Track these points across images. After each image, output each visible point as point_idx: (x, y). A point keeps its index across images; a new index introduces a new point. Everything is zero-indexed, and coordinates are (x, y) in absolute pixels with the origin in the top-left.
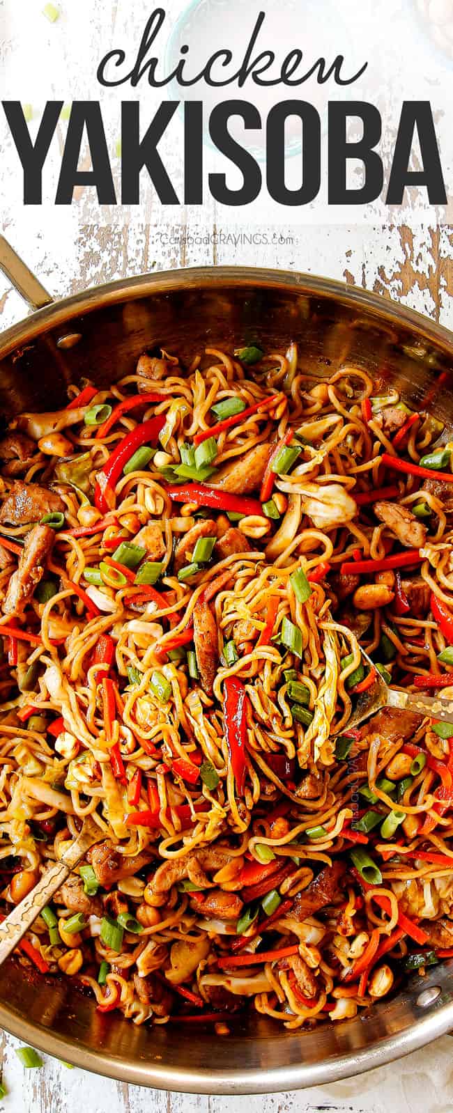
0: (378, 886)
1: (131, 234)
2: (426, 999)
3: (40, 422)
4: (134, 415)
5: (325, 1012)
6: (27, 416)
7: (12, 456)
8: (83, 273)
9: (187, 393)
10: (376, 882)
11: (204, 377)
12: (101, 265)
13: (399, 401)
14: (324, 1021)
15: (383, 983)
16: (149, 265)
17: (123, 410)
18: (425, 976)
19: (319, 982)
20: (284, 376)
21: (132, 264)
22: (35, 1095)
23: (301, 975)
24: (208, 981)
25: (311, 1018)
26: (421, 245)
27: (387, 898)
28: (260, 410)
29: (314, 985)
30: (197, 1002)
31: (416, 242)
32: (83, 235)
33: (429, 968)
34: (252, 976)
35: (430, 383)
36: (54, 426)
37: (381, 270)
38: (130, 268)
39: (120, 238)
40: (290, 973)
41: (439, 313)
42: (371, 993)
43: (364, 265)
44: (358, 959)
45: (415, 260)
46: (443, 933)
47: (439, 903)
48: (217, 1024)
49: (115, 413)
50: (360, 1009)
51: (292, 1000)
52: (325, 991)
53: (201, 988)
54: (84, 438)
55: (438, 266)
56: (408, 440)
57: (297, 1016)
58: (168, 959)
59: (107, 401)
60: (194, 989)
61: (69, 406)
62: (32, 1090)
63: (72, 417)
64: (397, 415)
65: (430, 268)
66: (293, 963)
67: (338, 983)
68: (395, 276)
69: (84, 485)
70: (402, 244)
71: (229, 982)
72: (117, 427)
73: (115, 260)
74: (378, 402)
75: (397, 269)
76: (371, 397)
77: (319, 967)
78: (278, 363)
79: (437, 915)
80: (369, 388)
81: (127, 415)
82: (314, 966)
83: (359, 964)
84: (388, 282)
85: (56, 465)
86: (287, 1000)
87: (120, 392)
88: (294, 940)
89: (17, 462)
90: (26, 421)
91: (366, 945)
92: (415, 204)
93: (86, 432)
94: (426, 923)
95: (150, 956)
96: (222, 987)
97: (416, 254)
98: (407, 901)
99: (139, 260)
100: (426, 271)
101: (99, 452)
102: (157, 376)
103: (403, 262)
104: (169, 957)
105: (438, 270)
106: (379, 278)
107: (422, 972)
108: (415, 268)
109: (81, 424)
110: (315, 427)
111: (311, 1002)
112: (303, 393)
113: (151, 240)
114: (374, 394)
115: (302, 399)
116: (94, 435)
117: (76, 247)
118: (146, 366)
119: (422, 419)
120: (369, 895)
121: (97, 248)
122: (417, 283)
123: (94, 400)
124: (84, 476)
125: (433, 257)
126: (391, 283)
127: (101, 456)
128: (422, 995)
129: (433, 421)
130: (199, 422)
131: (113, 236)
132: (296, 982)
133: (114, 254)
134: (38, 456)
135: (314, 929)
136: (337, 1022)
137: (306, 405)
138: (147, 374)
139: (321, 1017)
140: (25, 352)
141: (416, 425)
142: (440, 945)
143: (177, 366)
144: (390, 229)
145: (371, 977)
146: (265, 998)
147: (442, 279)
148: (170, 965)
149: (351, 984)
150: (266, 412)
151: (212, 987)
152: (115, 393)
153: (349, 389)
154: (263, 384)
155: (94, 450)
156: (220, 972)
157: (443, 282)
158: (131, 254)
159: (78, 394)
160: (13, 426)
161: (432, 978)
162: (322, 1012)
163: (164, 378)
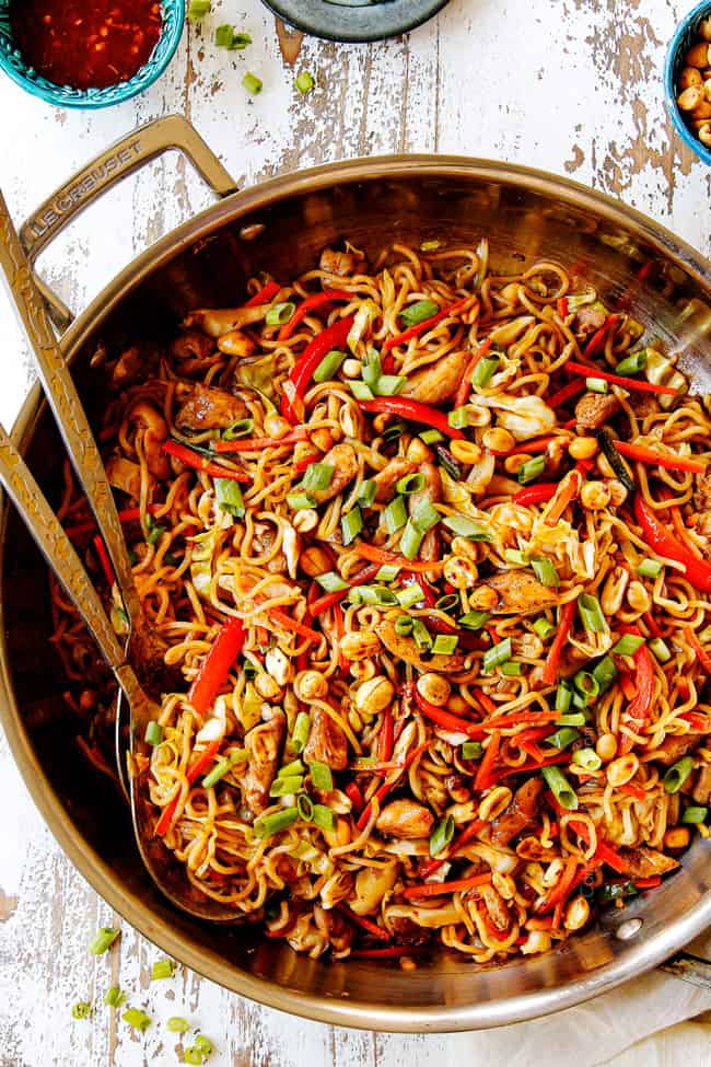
0: (574, 812)
1: (348, 102)
2: (627, 932)
3: (217, 319)
4: (320, 314)
5: (516, 945)
6: (203, 312)
7: (187, 355)
8: (297, 143)
9: (374, 293)
10: (571, 808)
11: (392, 276)
12: (315, 135)
13: (596, 300)
14: (516, 955)
15: (578, 914)
16: (367, 135)
17: (307, 308)
18: (623, 907)
19: (512, 913)
20: (474, 275)
21: (348, 135)
22: (233, 1016)
23: (493, 906)
24: (395, 913)
25: (501, 952)
26: (655, 120)
27: (585, 824)
28: (452, 313)
29: (506, 917)
30: (382, 935)
31: (650, 118)
32: (297, 103)
33: (628, 899)
34: (440, 907)
35: (631, 281)
36: (235, 324)
37: (612, 146)
38: (347, 139)
39: (336, 106)
40: (481, 904)
41: (672, 193)
42: (566, 925)
43: (594, 141)
44: (554, 888)
45: (648, 135)
46: (642, 862)
47: (638, 829)
48: (403, 958)
49: (299, 312)
50: (554, 943)
51: (482, 933)
52: (518, 922)
53: (386, 920)
54: (265, 339)
55: (673, 143)
56: (605, 343)
57: (486, 948)
58: (353, 888)
59: (289, 300)
60: (379, 922)
61: (250, 302)
62: (230, 1011)
63: (253, 314)
64: (595, 316)
65: (664, 144)
66: (485, 892)
67: (531, 914)
68: (627, 153)
69: (268, 390)
70: (635, 118)
71: (416, 913)
72: (300, 327)
73: (330, 130)
74: (573, 301)
75: (628, 145)
76: (566, 294)
77: (513, 899)
78: (468, 260)
79: (636, 842)
80: (565, 286)
81: (312, 314)
82: (507, 897)
83: (554, 894)
84: (620, 159)
85: (236, 367)
86: (477, 933)
87: (303, 288)
88: (485, 868)
89: (194, 362)
90: (202, 317)
91: (560, 874)
92: (649, 77)
93: (267, 333)
94: (624, 850)
95: (336, 886)
96: (409, 920)
97: (649, 130)
98: (605, 827)
99: (356, 130)
100: (660, 149)
101: (282, 355)
102: (343, 271)
103: (635, 138)
104: (354, 886)
105: (672, 147)
106: (610, 155)
107: (620, 903)
108: (648, 145)
109: (262, 324)
110: (507, 330)
111: (503, 935)
112: (493, 293)
113: (369, 109)
114: (570, 292)
115: (493, 301)
116: (275, 336)
117: (289, 115)
118: (331, 261)
119: (621, 321)
120: (564, 821)
121: (312, 116)
122: (649, 162)
123: (277, 297)
124: (266, 381)
125: (667, 133)
126: (623, 160)
127: (283, 359)
128: (622, 927)
129: (633, 323)
130: (389, 326)
131: (328, 104)
132: (488, 912)
133: (330, 123)
134: (217, 355)
135: (507, 857)
136: (529, 956)
137: (497, 306)
138: (332, 271)
139: (512, 951)
140: (208, 243)
141: (614, 327)
142: (638, 873)
143: (363, 261)
144: (623, 103)
145: (566, 909)
146: (452, 931)
147: (676, 156)
148: (356, 895)
149: (545, 915)
150: (458, 316)
151: (397, 919)
152: (299, 290)
153: (543, 287)
154: (452, 283)
155: (277, 352)
156: (406, 903)
157: (677, 161)
158: (348, 124)
159: (259, 290)
160: (188, 322)
161: (631, 909)
162: (513, 945)
163: (350, 274)
